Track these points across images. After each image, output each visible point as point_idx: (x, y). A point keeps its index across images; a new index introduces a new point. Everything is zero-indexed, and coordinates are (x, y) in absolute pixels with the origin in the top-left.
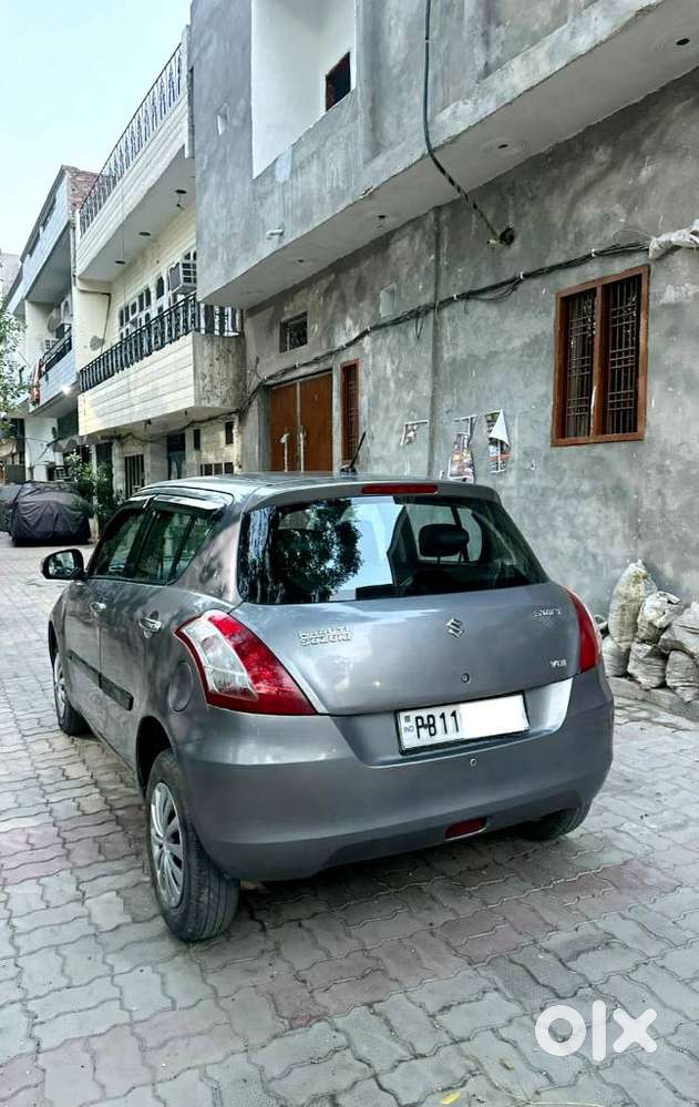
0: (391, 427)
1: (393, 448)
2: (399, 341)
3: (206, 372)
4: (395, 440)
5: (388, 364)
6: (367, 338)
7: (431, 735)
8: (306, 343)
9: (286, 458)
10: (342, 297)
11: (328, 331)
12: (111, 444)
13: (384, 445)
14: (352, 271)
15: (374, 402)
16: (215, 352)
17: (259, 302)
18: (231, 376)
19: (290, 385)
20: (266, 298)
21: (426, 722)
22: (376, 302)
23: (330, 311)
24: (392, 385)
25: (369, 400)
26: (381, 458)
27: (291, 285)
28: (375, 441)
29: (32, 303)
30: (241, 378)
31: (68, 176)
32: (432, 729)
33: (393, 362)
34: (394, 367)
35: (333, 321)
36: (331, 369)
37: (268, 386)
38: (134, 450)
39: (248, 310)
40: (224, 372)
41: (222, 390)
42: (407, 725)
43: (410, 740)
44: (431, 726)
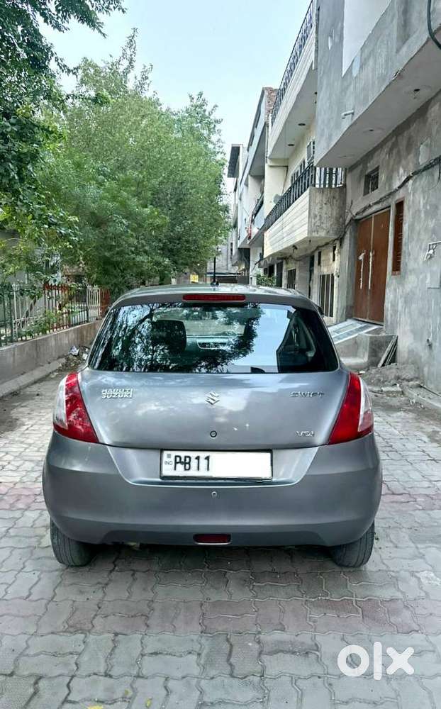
0: (421, 248)
1: (421, 263)
2: (429, 182)
3: (317, 213)
4: (423, 257)
5: (422, 199)
6: (411, 182)
7: (185, 469)
8: (377, 188)
9: (362, 270)
10: (399, 152)
11: (390, 178)
12: (282, 263)
13: (416, 260)
14: (406, 133)
15: (412, 227)
16: (324, 199)
17: (355, 162)
18: (335, 214)
19: (368, 218)
20: (358, 159)
21: (183, 460)
22: (417, 154)
23: (391, 163)
24: (423, 215)
25: (409, 228)
26: (414, 270)
27: (371, 148)
28: (411, 257)
29: (251, 176)
30: (342, 215)
31: (266, 93)
32: (187, 466)
33: (424, 198)
34: (425, 202)
35: (392, 171)
36: (390, 206)
37: (356, 220)
38: (292, 266)
39: (349, 168)
40: (330, 212)
41: (327, 225)
42: (168, 460)
43: (168, 470)
44: (186, 463)
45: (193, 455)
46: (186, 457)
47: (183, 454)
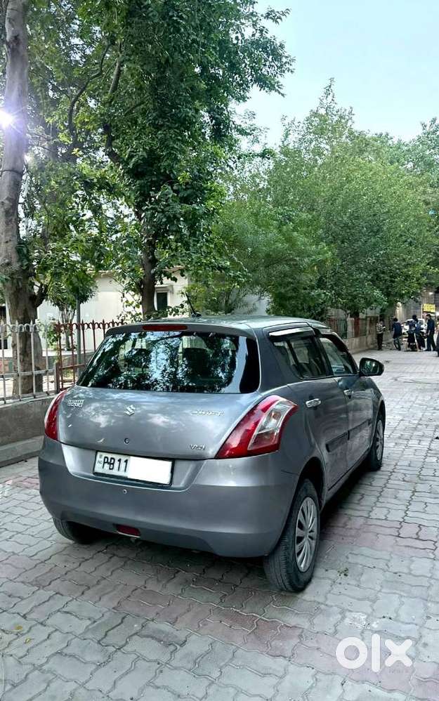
7: (110, 469)
21: (109, 461)
32: (112, 466)
42: (100, 460)
43: (99, 468)
44: (111, 464)
45: (117, 457)
46: (112, 458)
47: (110, 456)
